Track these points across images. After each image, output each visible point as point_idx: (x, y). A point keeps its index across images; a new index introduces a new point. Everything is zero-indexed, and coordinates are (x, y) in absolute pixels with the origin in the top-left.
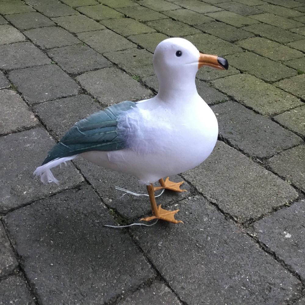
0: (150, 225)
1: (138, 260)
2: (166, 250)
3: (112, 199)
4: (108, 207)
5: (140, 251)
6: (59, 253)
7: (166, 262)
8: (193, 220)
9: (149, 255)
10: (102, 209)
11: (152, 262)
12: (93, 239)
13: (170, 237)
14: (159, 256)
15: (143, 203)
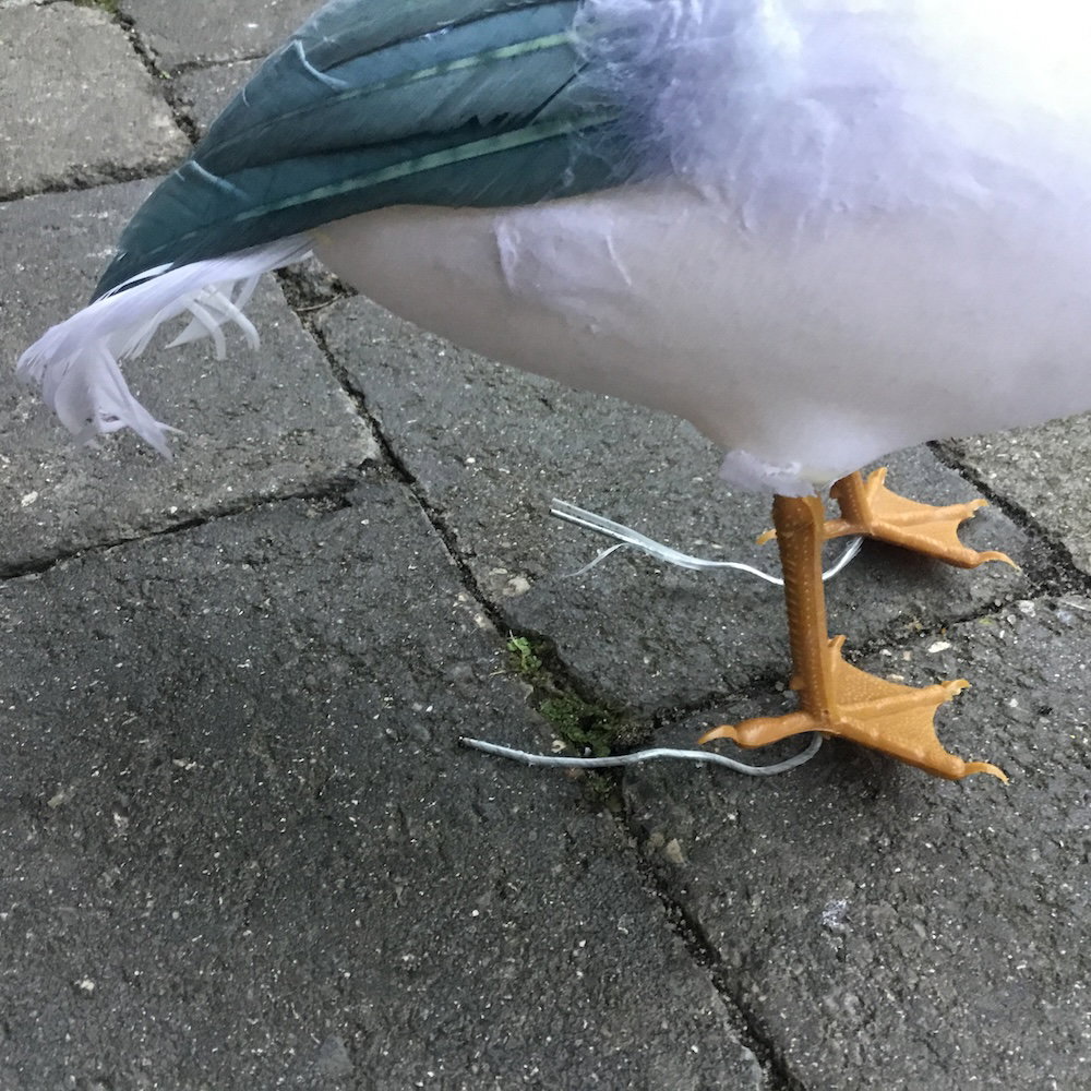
0: (762, 770)
1: (672, 1020)
2: (876, 960)
3: (531, 575)
4: (503, 625)
5: (691, 949)
6: (149, 904)
7: (879, 1062)
8: (1058, 755)
9: (755, 989)
10: (465, 637)
11: (778, 1050)
12: (384, 829)
13: (906, 869)
14: (830, 1002)
15: (718, 613)
